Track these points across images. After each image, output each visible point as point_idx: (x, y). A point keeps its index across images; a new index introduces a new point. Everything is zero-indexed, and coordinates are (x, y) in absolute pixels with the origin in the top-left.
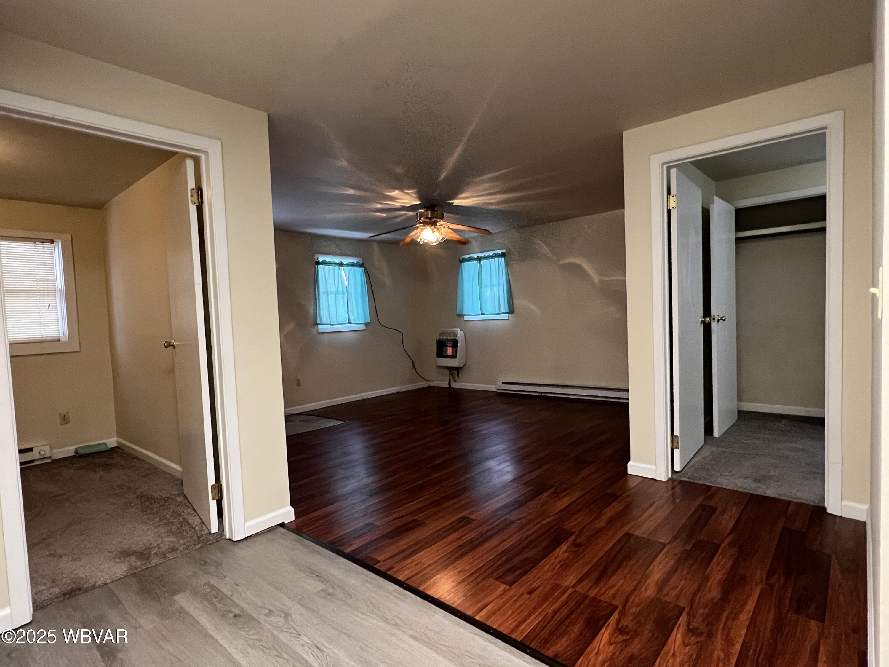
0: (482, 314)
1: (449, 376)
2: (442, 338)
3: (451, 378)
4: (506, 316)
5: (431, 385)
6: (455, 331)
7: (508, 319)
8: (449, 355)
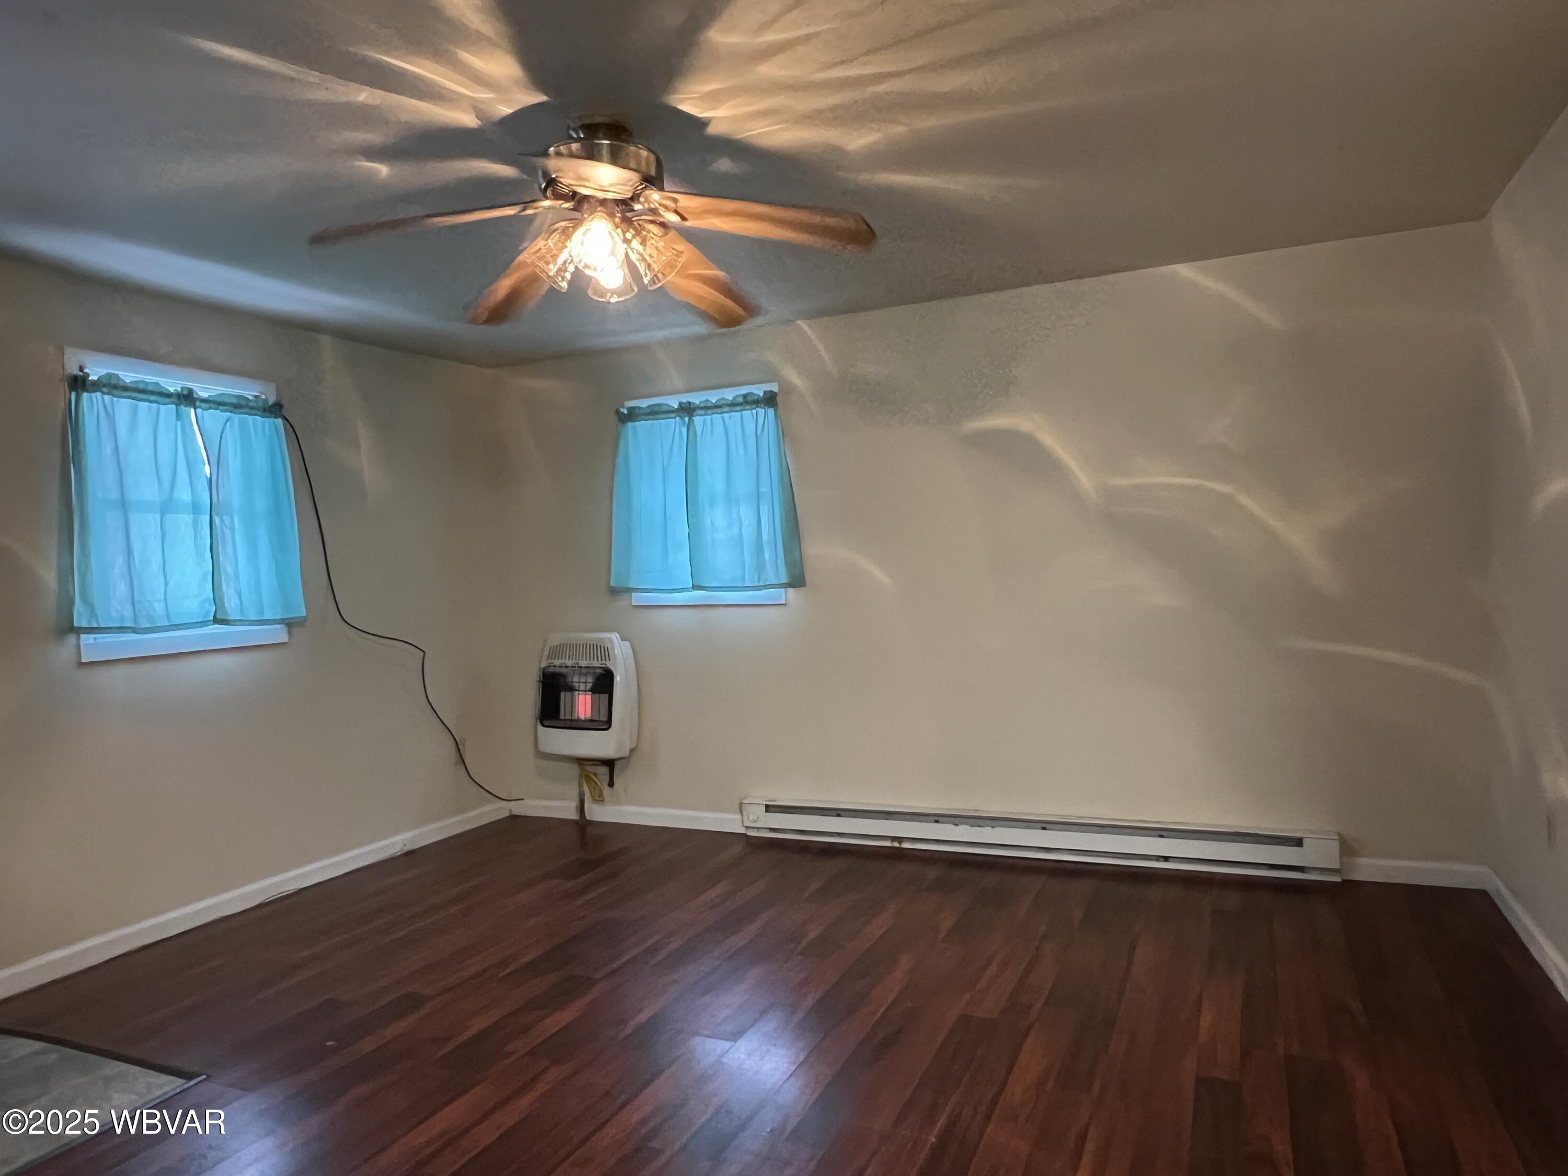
0: (695, 587)
1: (580, 786)
2: (557, 662)
3: (586, 789)
4: (780, 595)
5: (515, 812)
6: (603, 640)
7: (785, 604)
8: (579, 720)
